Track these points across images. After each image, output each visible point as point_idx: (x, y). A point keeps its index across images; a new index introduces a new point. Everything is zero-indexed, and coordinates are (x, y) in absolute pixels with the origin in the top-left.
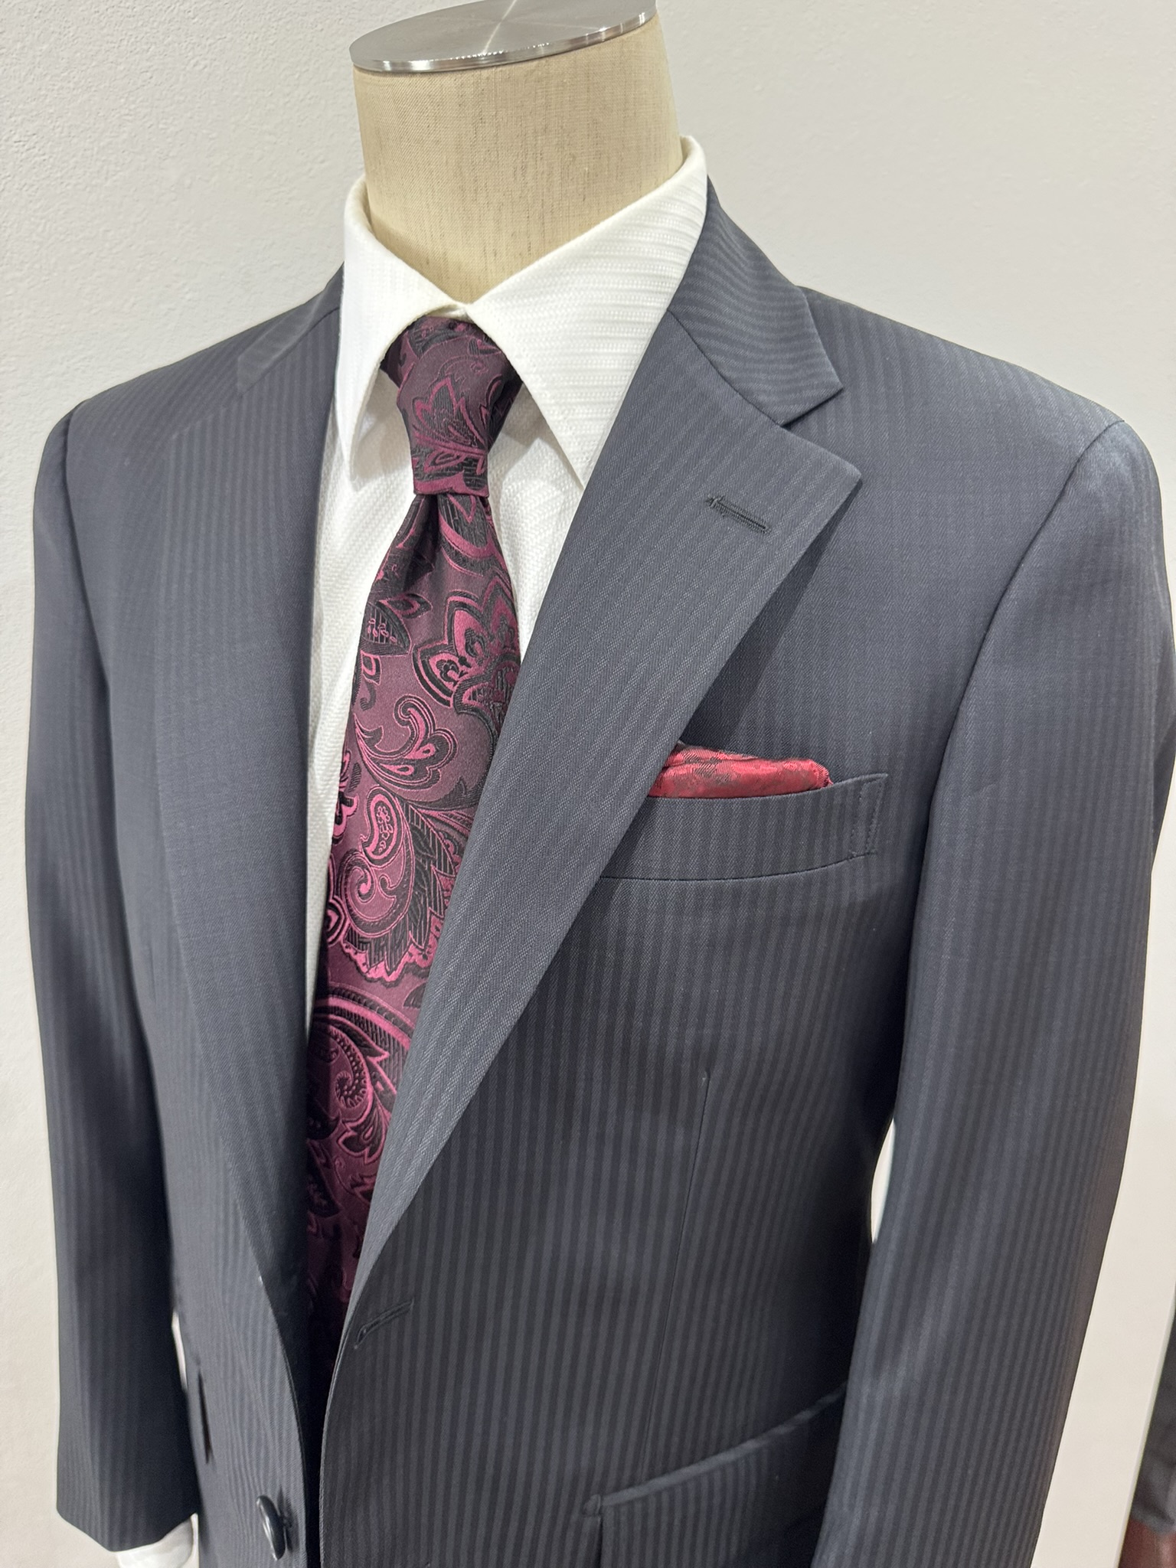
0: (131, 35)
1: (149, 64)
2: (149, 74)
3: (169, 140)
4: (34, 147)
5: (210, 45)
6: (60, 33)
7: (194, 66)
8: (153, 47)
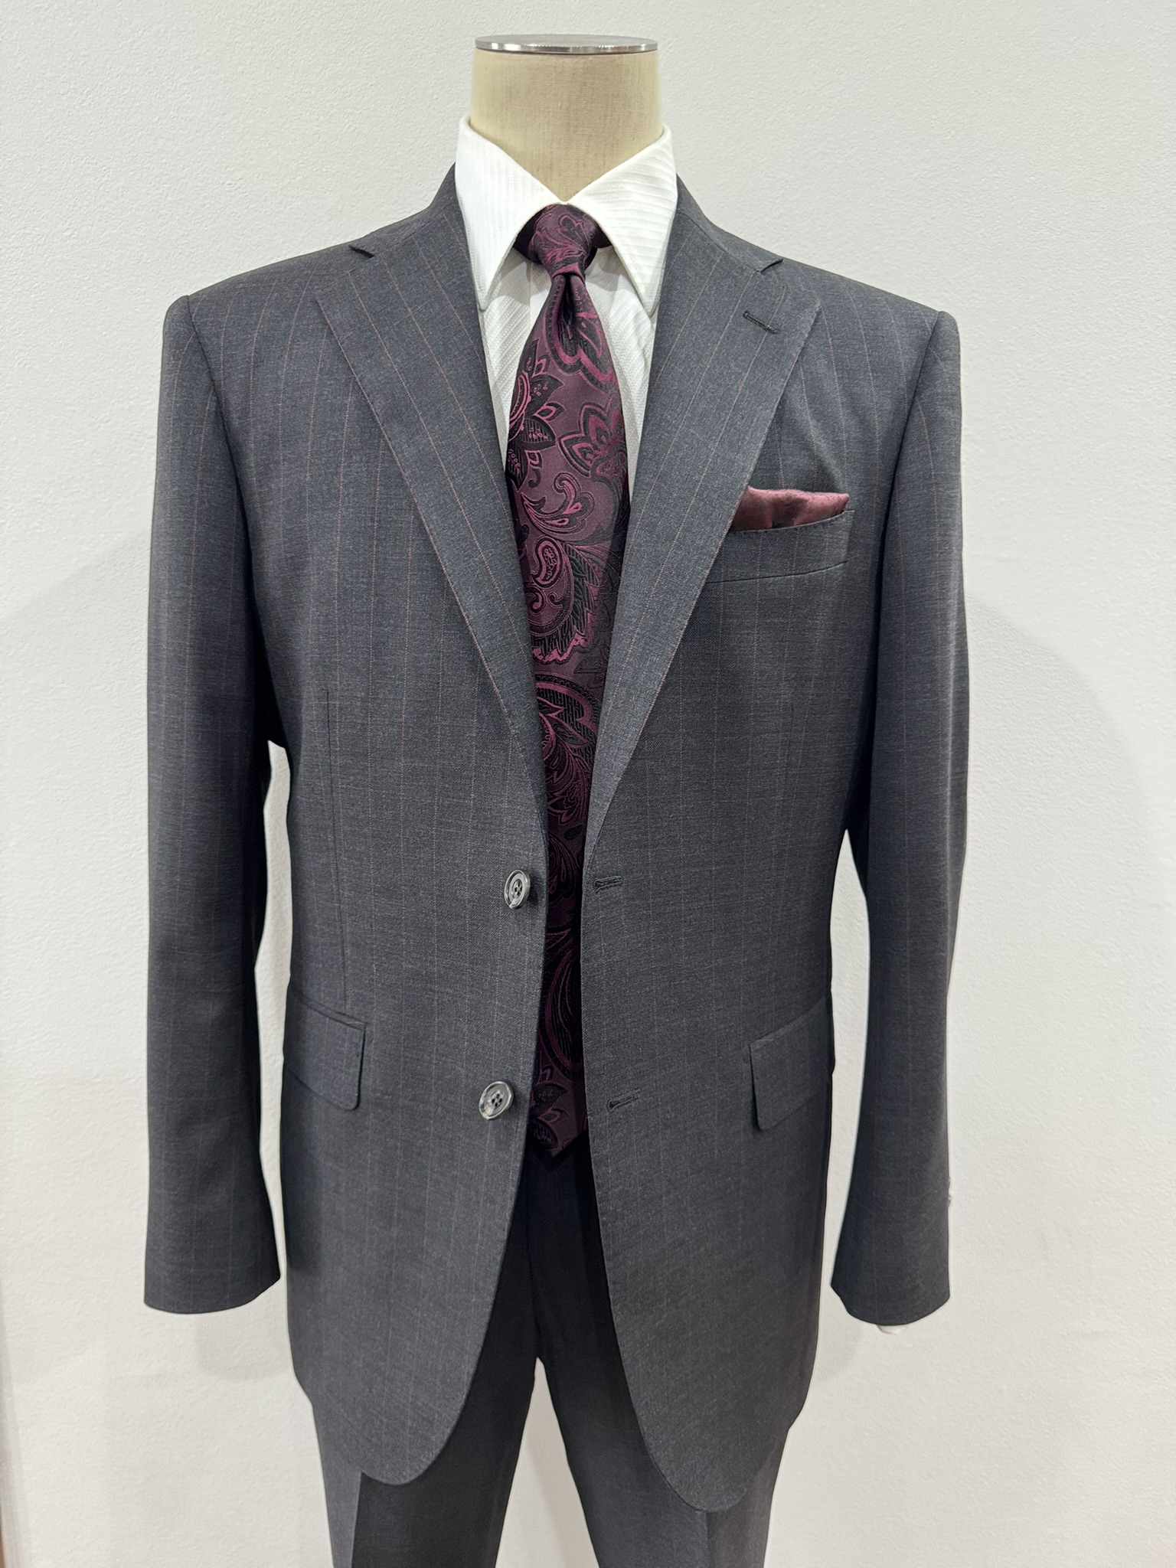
0: (308, 110)
1: (318, 128)
2: (318, 136)
3: (329, 179)
4: (240, 188)
5: (360, 113)
6: (262, 112)
7: (349, 128)
8: (321, 118)
